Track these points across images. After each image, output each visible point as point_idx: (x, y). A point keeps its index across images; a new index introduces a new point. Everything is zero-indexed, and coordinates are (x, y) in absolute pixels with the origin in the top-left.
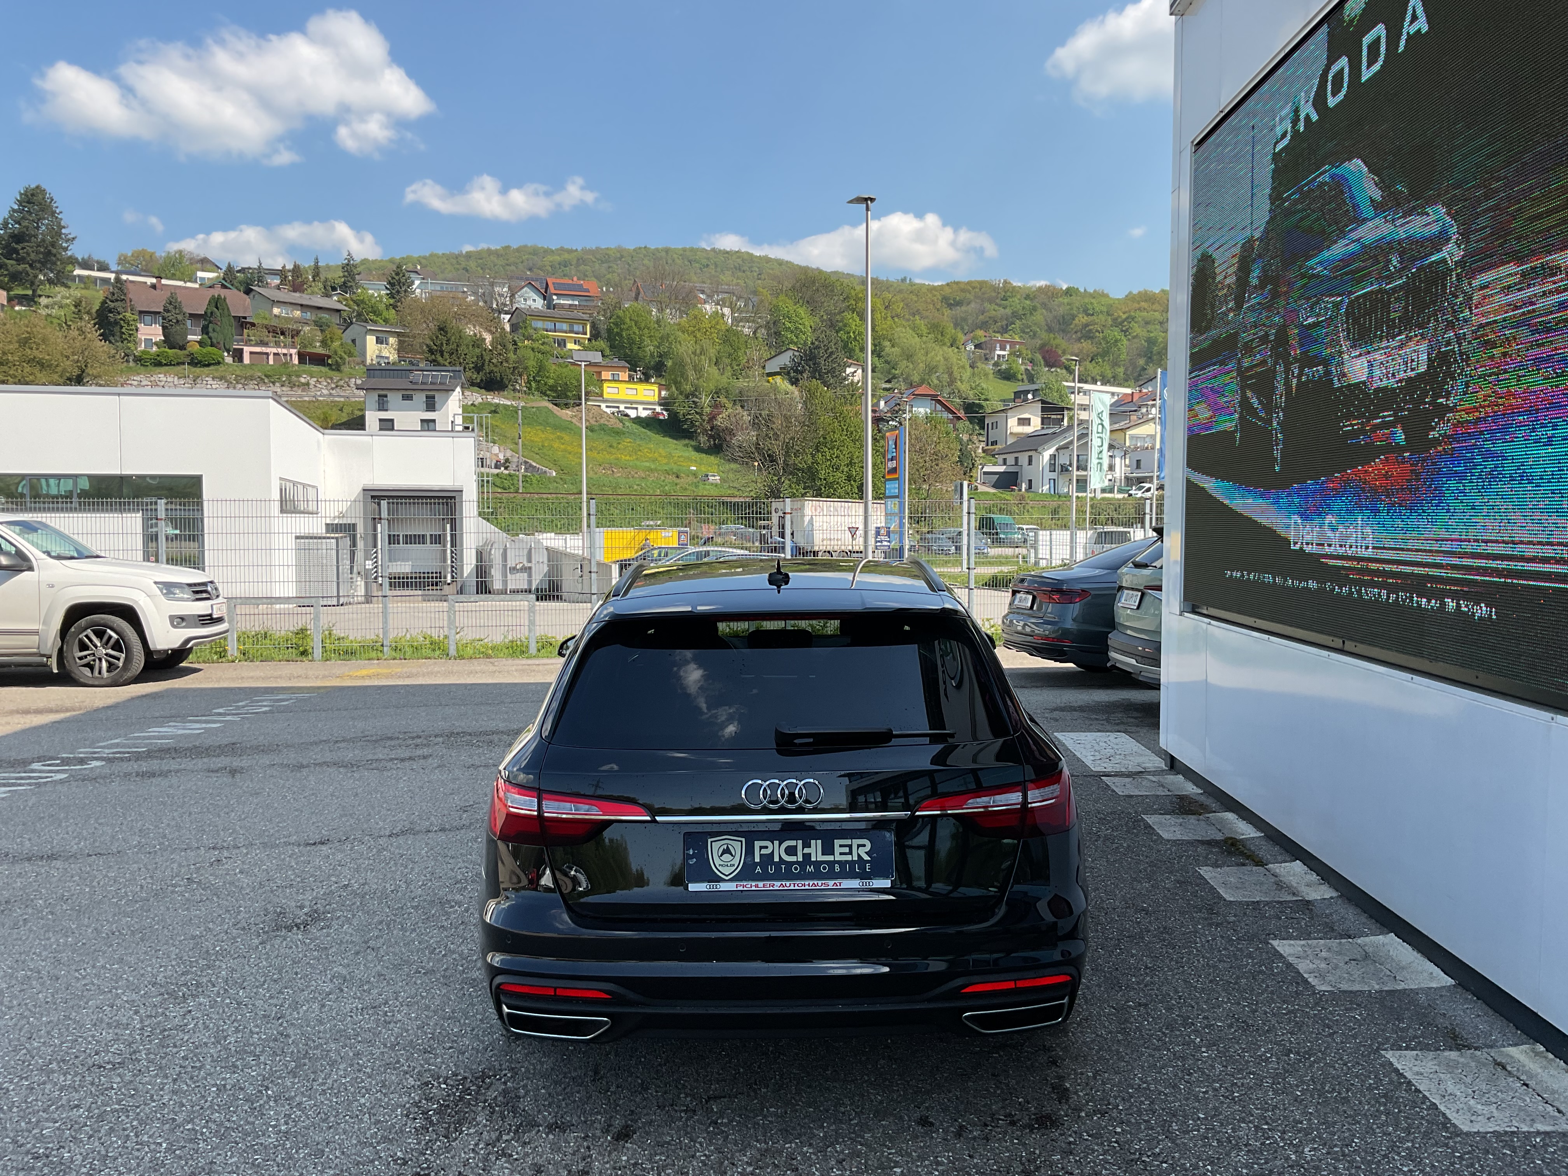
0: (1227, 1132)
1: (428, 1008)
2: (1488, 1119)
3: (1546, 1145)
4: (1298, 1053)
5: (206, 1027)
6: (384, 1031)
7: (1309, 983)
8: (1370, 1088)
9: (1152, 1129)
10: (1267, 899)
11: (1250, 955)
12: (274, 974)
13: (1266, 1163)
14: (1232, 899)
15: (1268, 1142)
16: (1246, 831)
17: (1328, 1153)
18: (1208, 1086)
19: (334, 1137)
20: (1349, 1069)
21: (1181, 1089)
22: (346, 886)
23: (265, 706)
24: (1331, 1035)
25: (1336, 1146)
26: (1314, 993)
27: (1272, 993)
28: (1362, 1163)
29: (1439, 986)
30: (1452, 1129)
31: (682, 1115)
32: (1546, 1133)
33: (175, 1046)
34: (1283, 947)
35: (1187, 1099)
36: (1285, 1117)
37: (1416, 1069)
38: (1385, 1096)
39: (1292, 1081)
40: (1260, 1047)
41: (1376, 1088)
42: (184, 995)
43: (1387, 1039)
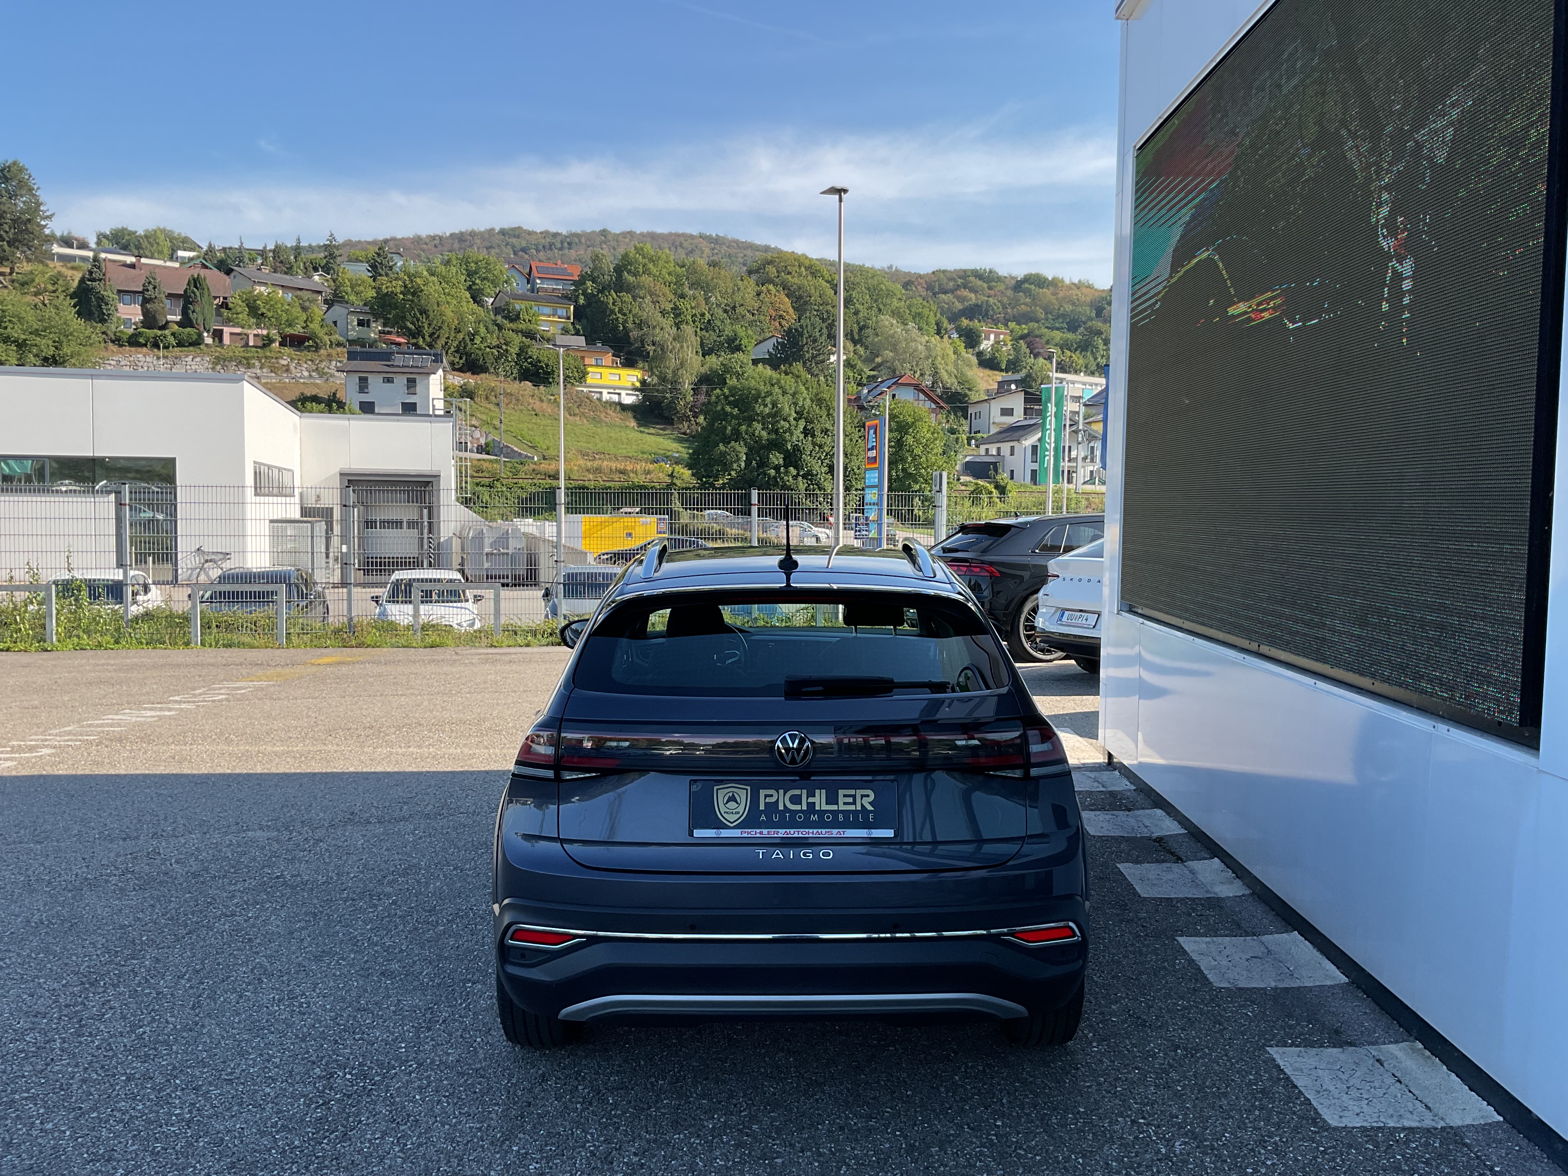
0: (1103, 1126)
1: (343, 999)
2: (1357, 1114)
3: (1407, 1142)
4: (1185, 1049)
5: (124, 1018)
6: (297, 1022)
7: (1208, 980)
8: (1250, 1084)
9: (1032, 1122)
10: (1181, 896)
11: (1155, 952)
12: (197, 964)
13: (1136, 1156)
14: (1145, 896)
15: (1141, 1136)
16: (1169, 827)
17: (1198, 1147)
18: (1092, 1081)
19: (235, 1126)
20: (1232, 1064)
21: (1066, 1083)
22: (278, 877)
23: (222, 694)
24: (1221, 1031)
25: (1206, 1140)
26: (1211, 989)
27: (1171, 989)
28: (1229, 1157)
29: (1333, 983)
30: (1320, 1124)
31: (578, 1106)
32: (1411, 1129)
33: (91, 1035)
34: (1188, 943)
35: (1070, 1093)
36: (1162, 1111)
37: (1297, 1065)
38: (1263, 1091)
39: (1174, 1075)
40: (1150, 1042)
41: (1255, 1084)
42: (105, 984)
43: (1274, 1036)
